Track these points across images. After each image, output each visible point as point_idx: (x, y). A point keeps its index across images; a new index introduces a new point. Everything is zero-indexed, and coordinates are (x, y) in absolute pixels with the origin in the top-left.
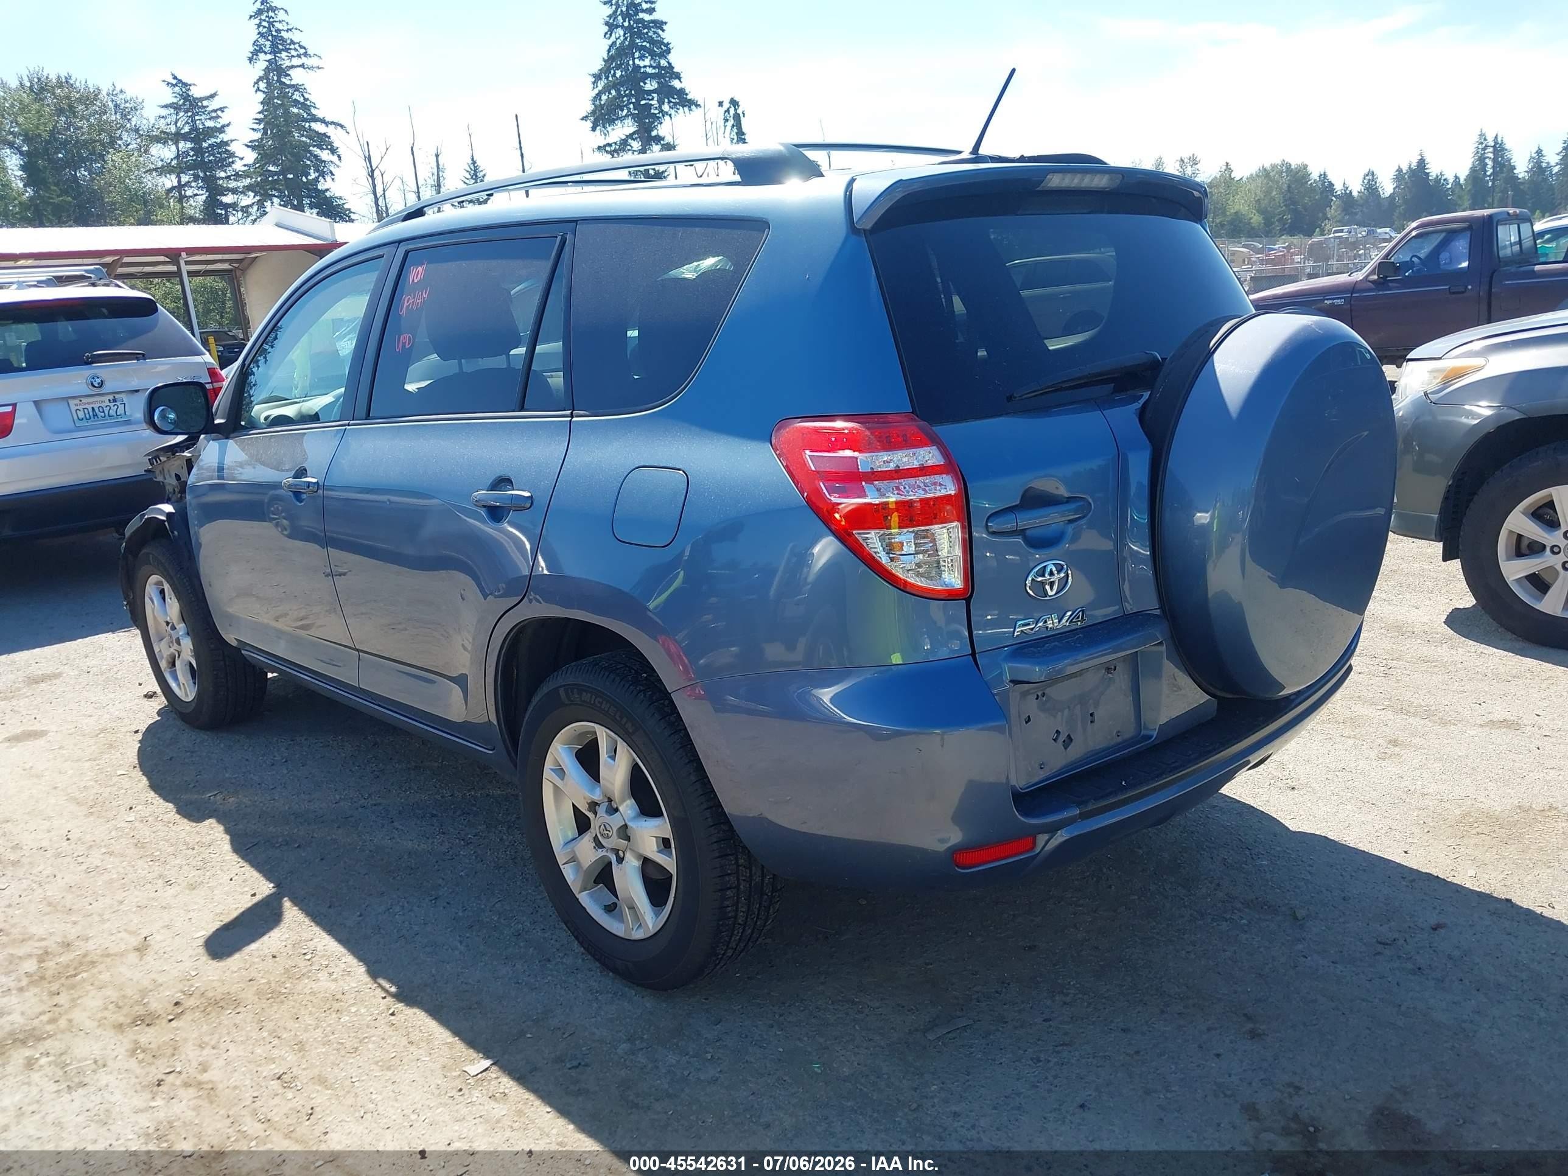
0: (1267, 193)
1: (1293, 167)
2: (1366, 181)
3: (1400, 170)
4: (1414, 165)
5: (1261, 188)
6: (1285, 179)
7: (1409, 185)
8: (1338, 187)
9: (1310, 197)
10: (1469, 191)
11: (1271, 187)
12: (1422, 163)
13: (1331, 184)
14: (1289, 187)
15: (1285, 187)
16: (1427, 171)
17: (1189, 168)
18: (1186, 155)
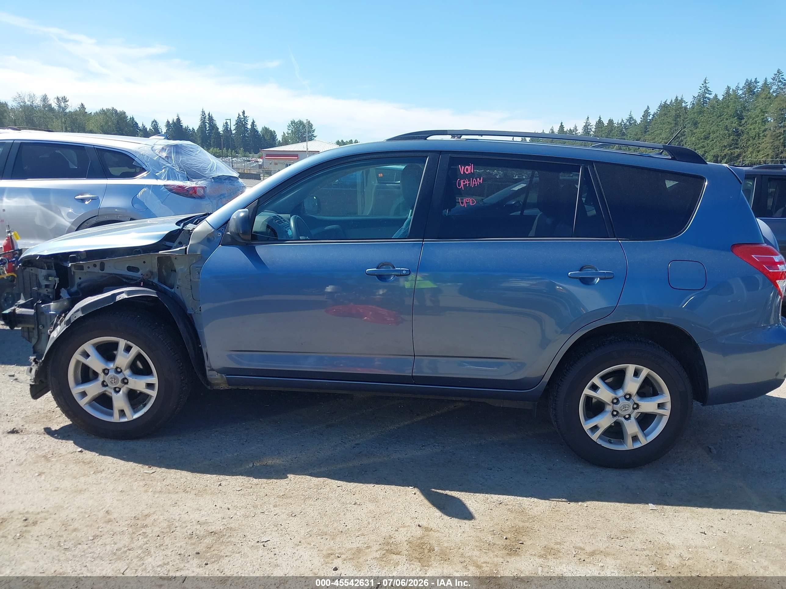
0: (107, 123)
1: (118, 112)
2: (153, 125)
3: (168, 122)
4: (175, 120)
5: (103, 120)
6: (114, 118)
7: (173, 129)
8: (140, 125)
9: (128, 128)
10: (200, 136)
11: (108, 120)
12: (178, 120)
13: (136, 124)
14: (118, 122)
15: (115, 121)
16: (181, 124)
17: (62, 103)
18: (60, 96)
